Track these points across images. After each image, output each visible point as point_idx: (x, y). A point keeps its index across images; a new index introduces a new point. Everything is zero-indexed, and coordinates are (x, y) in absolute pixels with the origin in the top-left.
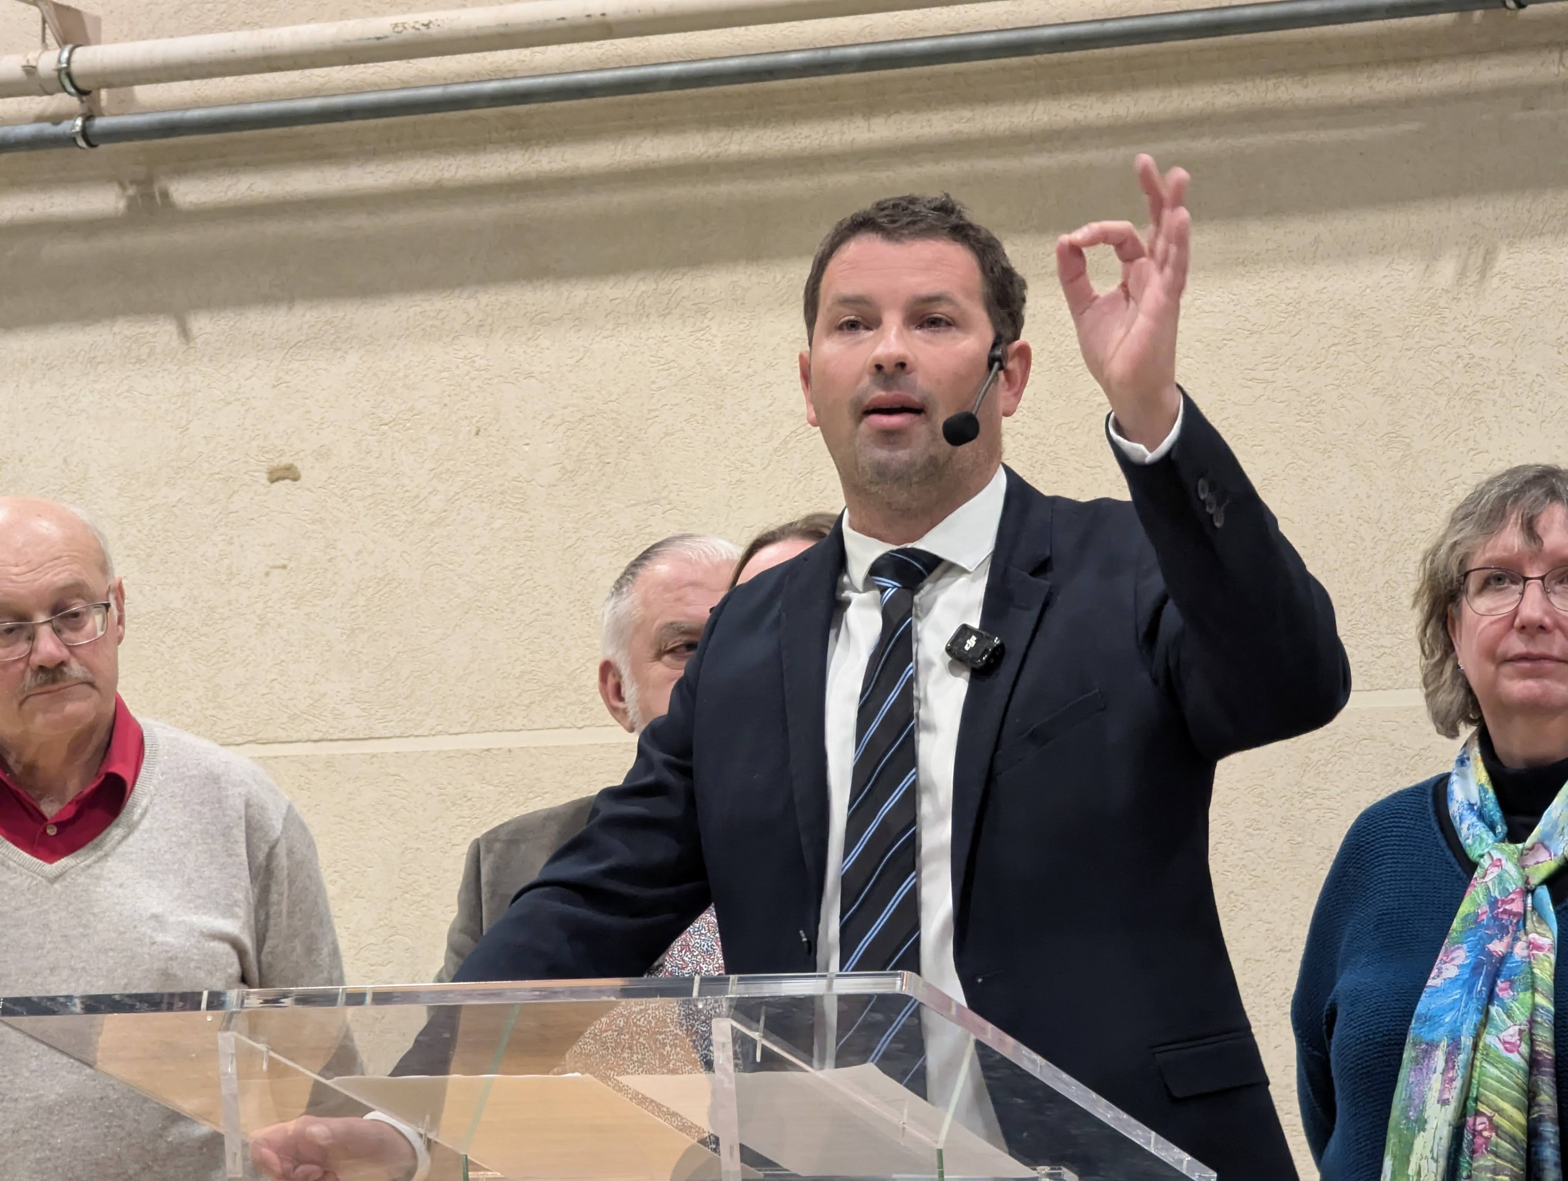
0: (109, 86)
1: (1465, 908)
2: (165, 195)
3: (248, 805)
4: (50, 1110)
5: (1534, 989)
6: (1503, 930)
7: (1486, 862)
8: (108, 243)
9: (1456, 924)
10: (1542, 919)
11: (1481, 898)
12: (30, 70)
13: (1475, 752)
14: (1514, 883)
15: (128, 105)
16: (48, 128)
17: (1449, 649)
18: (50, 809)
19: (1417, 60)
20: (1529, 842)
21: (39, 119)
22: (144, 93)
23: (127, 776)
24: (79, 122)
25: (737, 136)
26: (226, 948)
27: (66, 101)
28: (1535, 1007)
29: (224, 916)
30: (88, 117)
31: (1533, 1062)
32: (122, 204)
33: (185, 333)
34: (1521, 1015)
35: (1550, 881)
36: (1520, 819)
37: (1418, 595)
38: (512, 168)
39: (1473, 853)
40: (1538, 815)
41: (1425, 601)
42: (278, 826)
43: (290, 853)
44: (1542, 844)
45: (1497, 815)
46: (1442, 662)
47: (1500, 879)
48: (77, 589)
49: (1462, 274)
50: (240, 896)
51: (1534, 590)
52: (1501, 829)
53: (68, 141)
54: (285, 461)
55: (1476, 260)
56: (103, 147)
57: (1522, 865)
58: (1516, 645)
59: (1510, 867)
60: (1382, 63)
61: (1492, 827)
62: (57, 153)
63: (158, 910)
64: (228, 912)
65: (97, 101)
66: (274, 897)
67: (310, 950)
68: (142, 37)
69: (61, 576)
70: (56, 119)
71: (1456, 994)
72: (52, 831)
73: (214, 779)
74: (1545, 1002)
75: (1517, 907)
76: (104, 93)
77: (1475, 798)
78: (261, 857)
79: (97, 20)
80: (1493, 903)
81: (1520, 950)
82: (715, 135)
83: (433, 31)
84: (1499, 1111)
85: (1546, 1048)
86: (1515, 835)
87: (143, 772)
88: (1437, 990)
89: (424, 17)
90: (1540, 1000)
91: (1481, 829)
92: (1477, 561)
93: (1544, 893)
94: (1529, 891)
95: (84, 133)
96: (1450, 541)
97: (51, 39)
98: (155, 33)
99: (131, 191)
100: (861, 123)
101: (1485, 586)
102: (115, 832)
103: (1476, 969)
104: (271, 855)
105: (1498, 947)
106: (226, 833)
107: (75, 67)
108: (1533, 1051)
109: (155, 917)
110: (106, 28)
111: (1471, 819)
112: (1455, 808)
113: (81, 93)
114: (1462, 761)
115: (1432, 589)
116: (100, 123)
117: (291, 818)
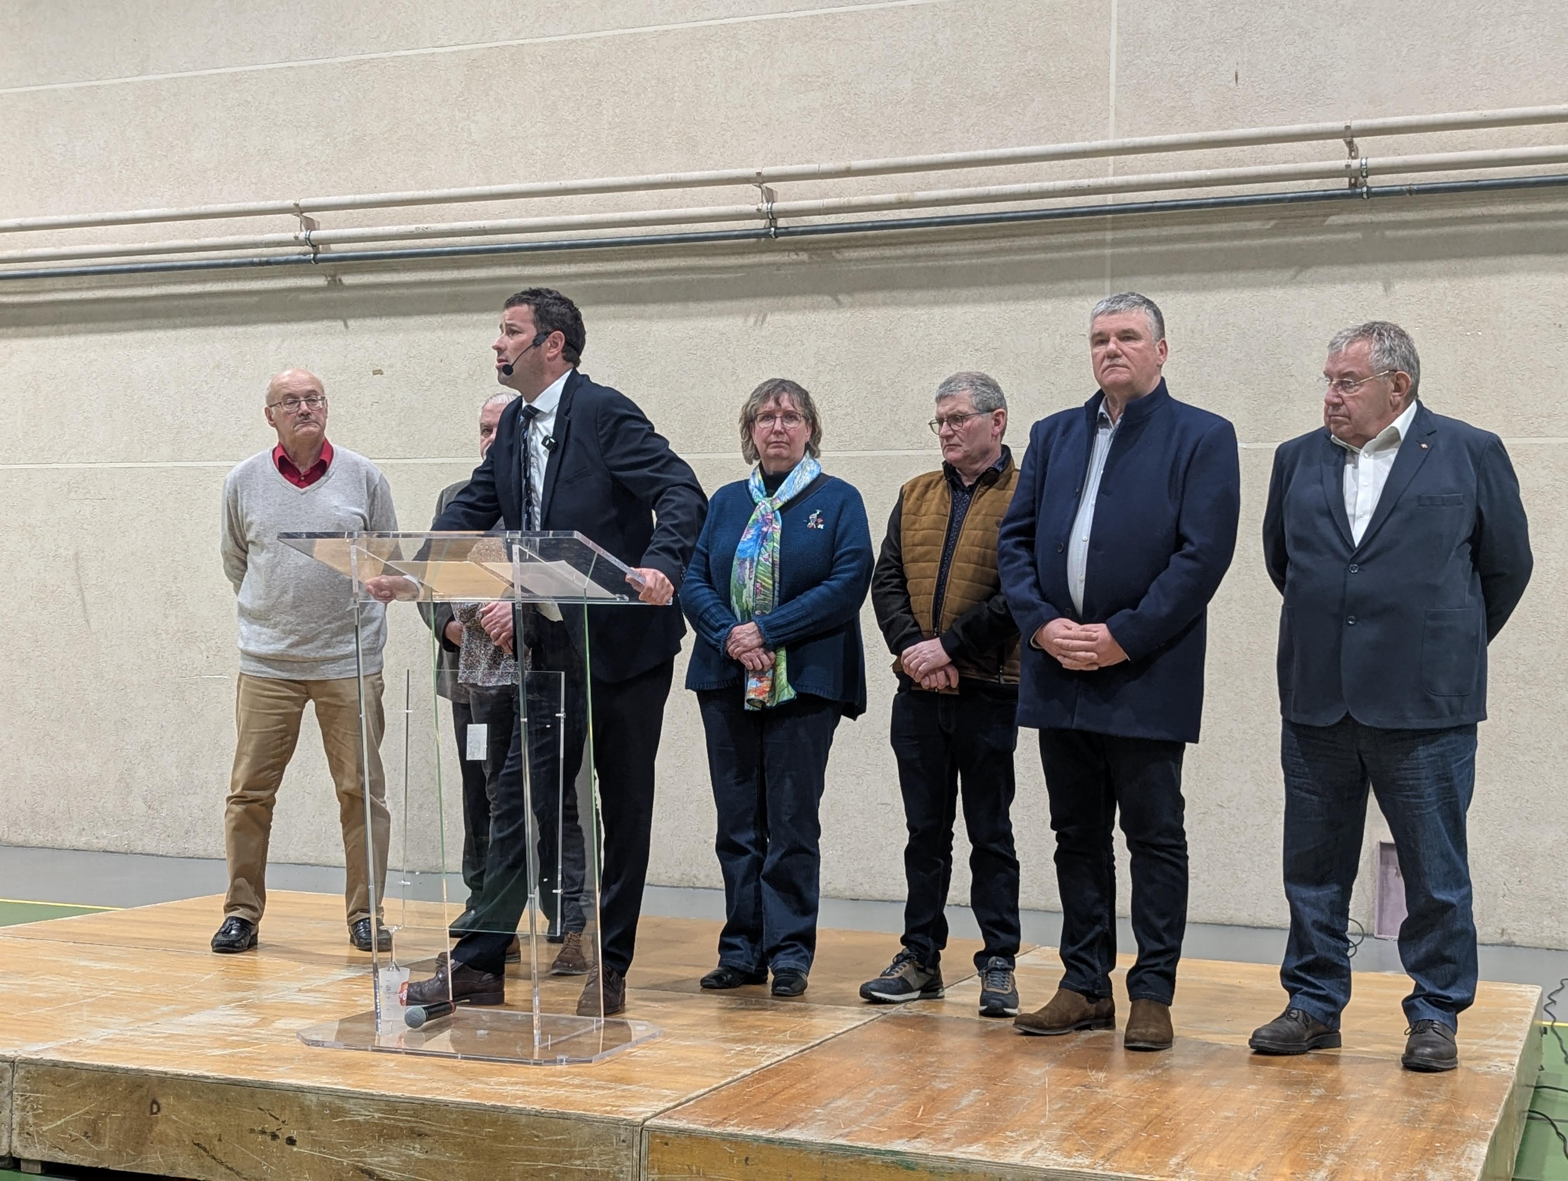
0: (322, 244)
1: (753, 517)
2: (340, 280)
3: (367, 473)
4: (300, 568)
5: (773, 541)
6: (767, 524)
7: (760, 504)
8: (321, 295)
9: (750, 522)
10: (777, 520)
11: (759, 514)
12: (296, 238)
13: (758, 470)
14: (769, 510)
15: (329, 251)
16: (302, 257)
17: (750, 437)
18: (303, 470)
19: (744, 253)
20: (774, 496)
21: (299, 254)
22: (333, 247)
23: (327, 461)
24: (312, 255)
25: (527, 269)
26: (359, 518)
27: (308, 248)
28: (774, 547)
29: (359, 507)
30: (315, 254)
31: (773, 564)
32: (326, 283)
33: (346, 325)
34: (770, 549)
35: (780, 509)
36: (770, 490)
37: (741, 419)
38: (453, 276)
39: (756, 501)
40: (776, 490)
41: (743, 422)
42: (378, 480)
43: (381, 489)
44: (778, 497)
45: (763, 489)
46: (748, 441)
47: (765, 509)
48: (313, 392)
49: (756, 322)
50: (364, 501)
51: (778, 421)
52: (765, 493)
53: (309, 261)
54: (379, 368)
55: (761, 318)
56: (320, 264)
57: (771, 505)
58: (773, 438)
59: (768, 505)
60: (733, 254)
61: (762, 493)
62: (305, 265)
63: (337, 504)
64: (360, 506)
65: (318, 249)
66: (376, 503)
67: (388, 521)
68: (333, 229)
69: (309, 387)
70: (305, 254)
71: (752, 544)
72: (303, 478)
73: (356, 464)
74: (777, 546)
75: (770, 517)
76: (320, 246)
77: (757, 485)
78: (372, 490)
79: (319, 222)
80: (763, 516)
81: (770, 530)
82: (520, 268)
83: (429, 230)
84: (764, 581)
85: (777, 560)
86: (769, 495)
87: (333, 461)
88: (744, 542)
89: (426, 226)
90: (775, 544)
91: (759, 493)
92: (761, 411)
93: (778, 513)
94: (774, 512)
95: (314, 259)
96: (751, 404)
97: (303, 228)
98: (337, 227)
99: (329, 279)
100: (567, 266)
101: (762, 419)
102: (323, 479)
103: (758, 536)
104: (375, 490)
105: (765, 529)
106: (360, 481)
107: (311, 238)
108: (773, 561)
109: (336, 507)
110: (321, 226)
111: (756, 490)
112: (751, 487)
113: (313, 246)
114: (754, 474)
115: (746, 418)
116: (319, 256)
117: (381, 477)
